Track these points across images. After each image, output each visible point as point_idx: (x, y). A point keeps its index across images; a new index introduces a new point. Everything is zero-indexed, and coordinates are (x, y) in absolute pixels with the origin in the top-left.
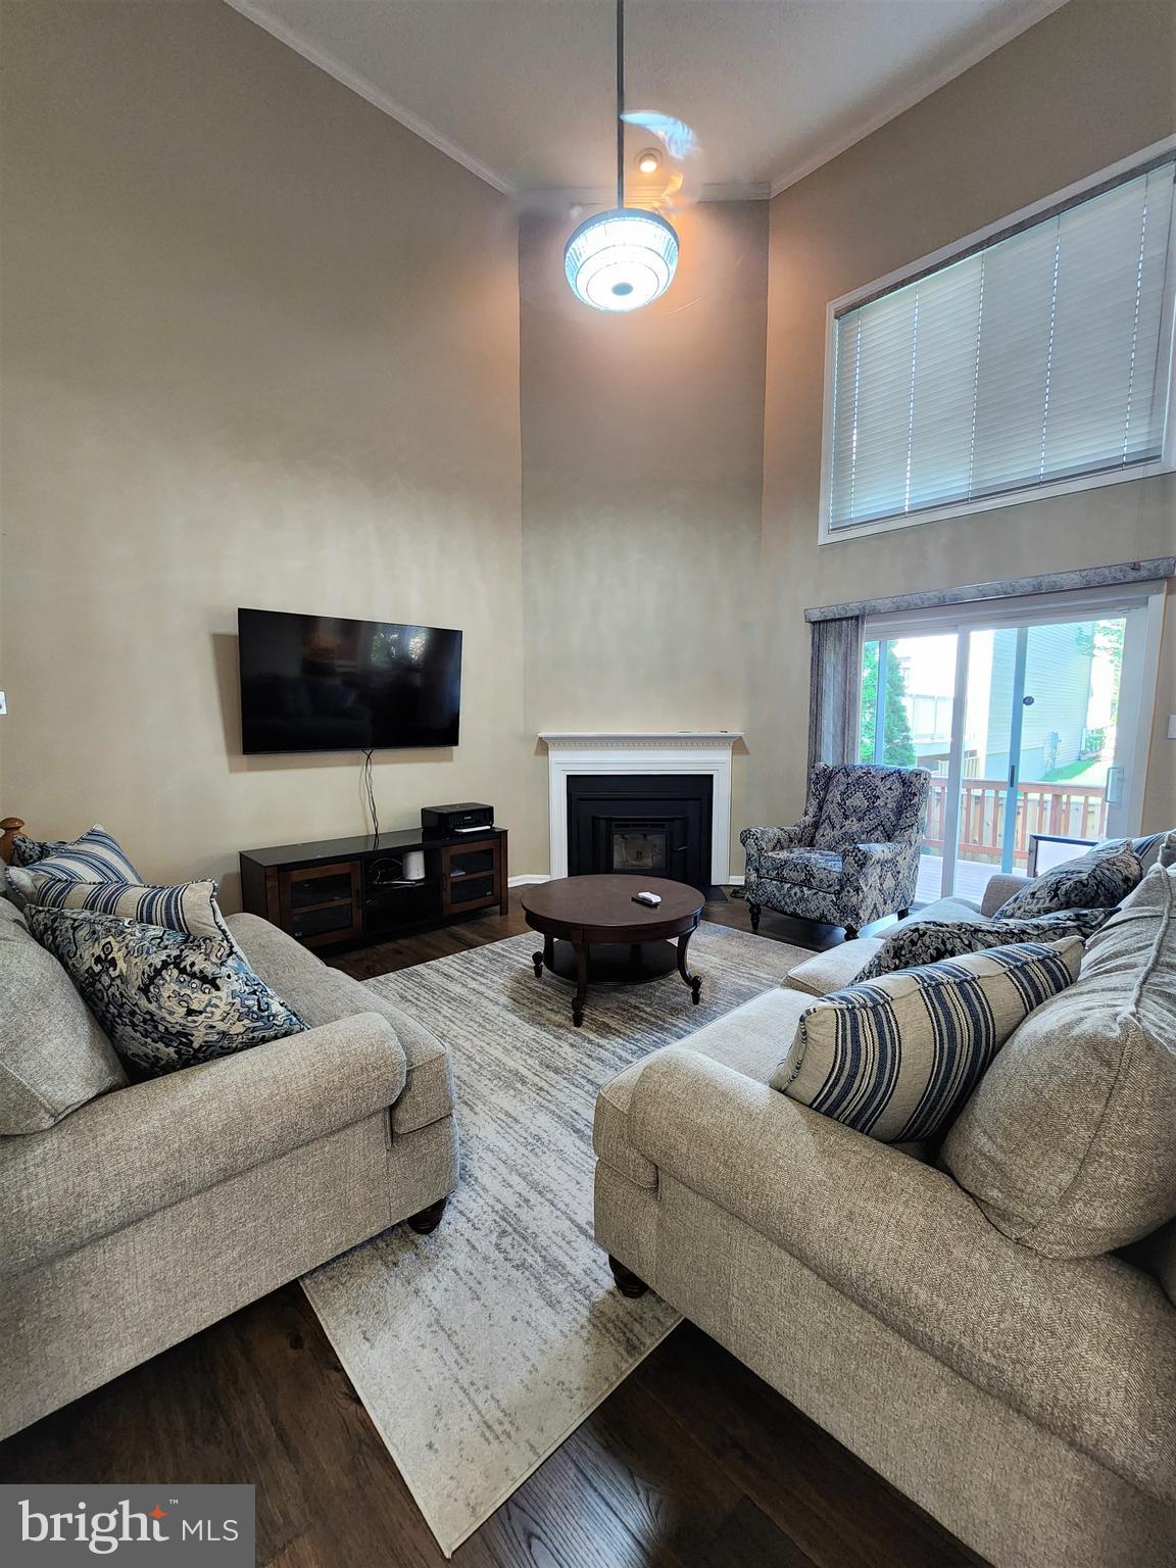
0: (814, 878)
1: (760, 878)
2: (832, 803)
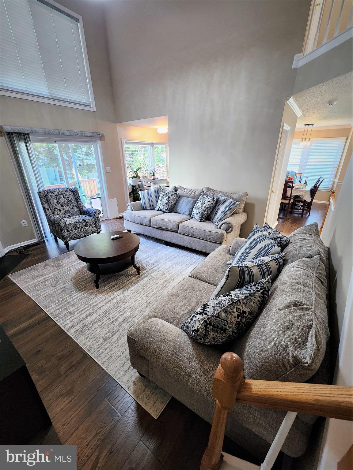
0: (88, 223)
1: (69, 232)
2: (54, 203)
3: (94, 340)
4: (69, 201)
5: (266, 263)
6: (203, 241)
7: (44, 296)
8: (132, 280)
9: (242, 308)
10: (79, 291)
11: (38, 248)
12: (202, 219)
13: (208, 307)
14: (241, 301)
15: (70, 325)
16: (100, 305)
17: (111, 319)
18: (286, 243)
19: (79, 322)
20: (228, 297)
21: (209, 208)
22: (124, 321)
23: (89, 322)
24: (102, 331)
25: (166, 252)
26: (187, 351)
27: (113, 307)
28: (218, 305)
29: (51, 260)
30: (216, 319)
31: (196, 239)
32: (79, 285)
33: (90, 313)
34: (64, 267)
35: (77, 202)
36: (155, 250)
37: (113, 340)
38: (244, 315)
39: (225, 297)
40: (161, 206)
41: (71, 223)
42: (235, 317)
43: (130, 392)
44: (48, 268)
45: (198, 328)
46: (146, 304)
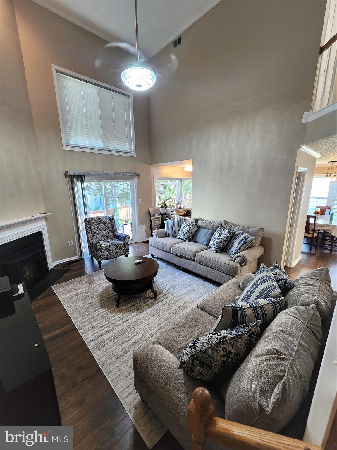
0: (118, 246)
1: (103, 253)
2: (94, 228)
3: (107, 356)
4: (106, 227)
5: (262, 306)
6: (217, 272)
7: (75, 308)
8: (148, 303)
9: (229, 348)
10: (103, 307)
11: (78, 265)
12: (217, 251)
13: (198, 342)
14: (228, 341)
15: (90, 339)
16: (118, 323)
17: (125, 338)
18: (291, 286)
19: (98, 337)
20: (217, 335)
21: (225, 240)
22: (136, 342)
23: (106, 338)
24: (115, 348)
25: (183, 278)
26: (178, 381)
27: (128, 327)
28: (206, 342)
29: (85, 276)
30: (202, 355)
31: (211, 269)
32: (104, 302)
33: (109, 330)
34: (94, 284)
35: (113, 228)
36: (173, 275)
37: (124, 360)
38: (230, 355)
39: (215, 335)
40: (182, 235)
41: (105, 245)
42: (221, 356)
43: (131, 415)
44: (82, 283)
45: (185, 361)
46: (157, 328)
